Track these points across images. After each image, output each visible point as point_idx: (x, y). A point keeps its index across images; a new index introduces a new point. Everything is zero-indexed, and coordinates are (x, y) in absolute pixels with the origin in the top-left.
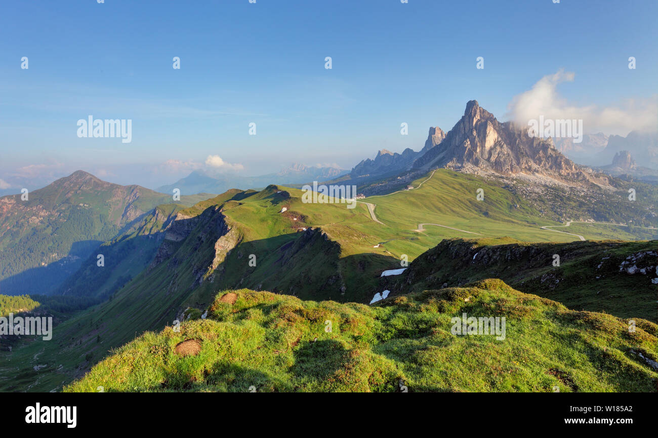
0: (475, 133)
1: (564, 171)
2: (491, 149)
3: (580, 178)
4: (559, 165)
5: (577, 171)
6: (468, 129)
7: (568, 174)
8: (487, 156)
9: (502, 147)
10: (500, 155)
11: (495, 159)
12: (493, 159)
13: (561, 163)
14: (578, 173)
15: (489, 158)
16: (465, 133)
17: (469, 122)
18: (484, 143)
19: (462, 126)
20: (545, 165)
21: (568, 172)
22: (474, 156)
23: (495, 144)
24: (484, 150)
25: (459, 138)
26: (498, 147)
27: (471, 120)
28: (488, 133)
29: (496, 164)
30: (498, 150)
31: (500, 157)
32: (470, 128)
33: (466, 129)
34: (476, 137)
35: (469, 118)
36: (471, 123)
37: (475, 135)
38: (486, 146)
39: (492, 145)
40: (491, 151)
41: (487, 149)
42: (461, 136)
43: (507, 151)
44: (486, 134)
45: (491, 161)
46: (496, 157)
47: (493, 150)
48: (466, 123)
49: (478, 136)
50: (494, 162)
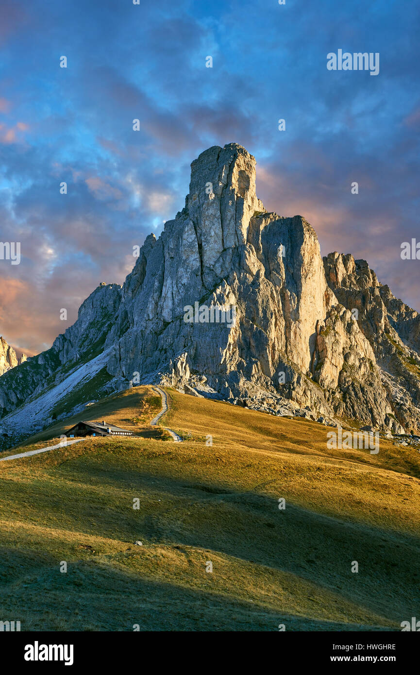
0: (253, 262)
2: (322, 332)
6: (218, 247)
8: (308, 359)
9: (349, 329)
10: (352, 360)
11: (336, 374)
12: (330, 373)
15: (317, 366)
16: (202, 265)
17: (222, 220)
18: (294, 305)
19: (189, 236)
22: (269, 351)
23: (329, 314)
24: (295, 333)
25: (175, 289)
26: (340, 327)
27: (230, 213)
28: (306, 260)
29: (345, 393)
30: (343, 338)
31: (352, 367)
32: (225, 247)
33: (206, 248)
34: (262, 277)
35: (218, 203)
36: (233, 222)
37: (255, 273)
38: (302, 318)
39: (322, 316)
40: (319, 342)
41: (306, 329)
42: (185, 281)
43: (365, 348)
44: (301, 262)
45: (326, 383)
46: (340, 368)
47: (327, 334)
48: (207, 223)
49: (268, 275)
50: (336, 384)
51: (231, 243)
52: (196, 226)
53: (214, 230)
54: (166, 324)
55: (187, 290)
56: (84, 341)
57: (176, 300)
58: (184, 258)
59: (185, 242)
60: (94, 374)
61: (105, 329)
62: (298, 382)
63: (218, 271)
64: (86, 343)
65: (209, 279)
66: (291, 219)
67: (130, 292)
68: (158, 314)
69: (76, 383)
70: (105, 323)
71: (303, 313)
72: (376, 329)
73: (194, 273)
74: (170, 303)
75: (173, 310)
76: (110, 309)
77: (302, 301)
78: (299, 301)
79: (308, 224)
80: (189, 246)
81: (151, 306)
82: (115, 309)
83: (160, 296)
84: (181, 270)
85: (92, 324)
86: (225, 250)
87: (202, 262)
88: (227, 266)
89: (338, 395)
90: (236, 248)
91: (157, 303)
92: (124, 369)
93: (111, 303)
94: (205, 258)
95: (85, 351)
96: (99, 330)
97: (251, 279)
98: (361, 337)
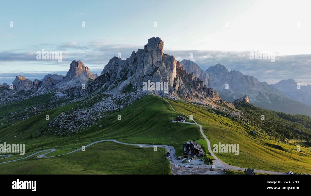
0: (164, 65)
1: (214, 99)
2: (176, 79)
3: (223, 104)
4: (211, 95)
5: (220, 99)
7: (216, 100)
8: (173, 85)
10: (180, 85)
11: (178, 88)
12: (177, 88)
13: (212, 93)
14: (220, 100)
15: (175, 86)
18: (171, 74)
20: (204, 94)
21: (216, 99)
24: (171, 80)
25: (147, 68)
26: (178, 78)
27: (159, 54)
28: (174, 65)
29: (179, 92)
30: (179, 81)
31: (180, 86)
32: (158, 60)
33: (153, 60)
34: (165, 68)
35: (156, 51)
36: (159, 56)
37: (164, 67)
38: (172, 77)
39: (175, 76)
40: (175, 81)
41: (173, 79)
42: (149, 67)
43: (182, 82)
44: (173, 66)
45: (176, 90)
46: (178, 86)
47: (176, 80)
48: (154, 55)
49: (166, 67)
50: (177, 90)
51: (159, 60)
52: (151, 55)
53: (155, 57)
54: (145, 75)
55: (149, 69)
56: (121, 74)
57: (147, 71)
58: (149, 62)
59: (149, 59)
60: (128, 84)
61: (126, 72)
62: (173, 91)
63: (156, 66)
64: (122, 75)
65: (154, 67)
66: (171, 56)
67: (131, 65)
68: (143, 73)
69: (125, 86)
70: (125, 71)
71: (173, 76)
72: (183, 77)
73: (151, 65)
74: (145, 71)
75: (146, 73)
76: (126, 67)
77: (173, 74)
78: (172, 73)
79: (174, 58)
80: (150, 60)
81: (141, 71)
82: (127, 67)
83: (143, 69)
84: (148, 64)
85: (122, 70)
86: (157, 61)
87: (152, 63)
88: (158, 65)
89: (178, 92)
90: (160, 61)
91: (142, 71)
92: (135, 84)
93: (126, 66)
94: (153, 63)
95: (122, 77)
96: (124, 72)
97: (163, 68)
98: (181, 80)
